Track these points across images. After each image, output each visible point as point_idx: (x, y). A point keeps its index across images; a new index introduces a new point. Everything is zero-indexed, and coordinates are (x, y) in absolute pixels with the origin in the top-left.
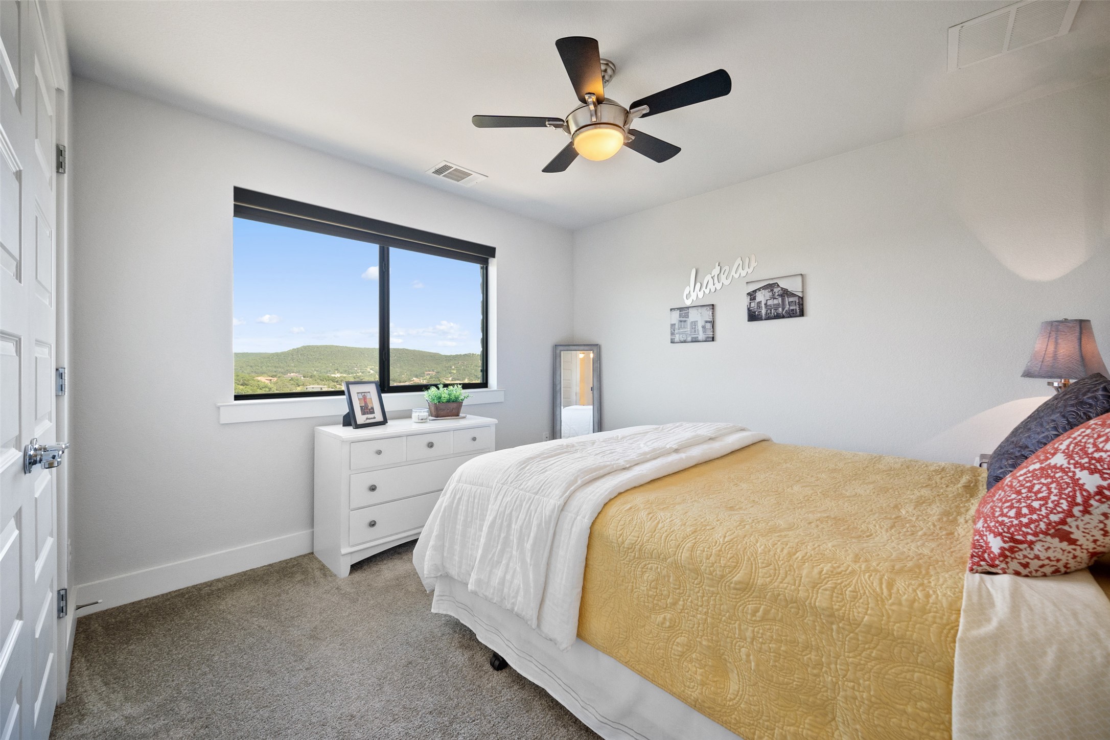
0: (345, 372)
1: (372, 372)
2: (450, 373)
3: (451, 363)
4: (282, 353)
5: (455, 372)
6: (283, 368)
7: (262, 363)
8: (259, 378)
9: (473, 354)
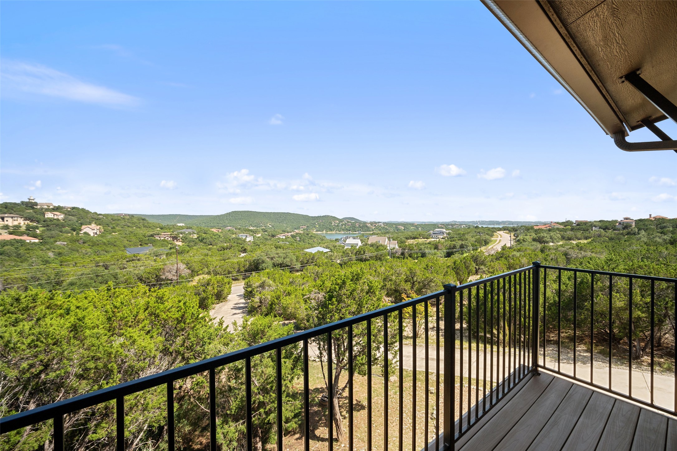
0: (255, 226)
1: (270, 226)
2: (315, 227)
3: (315, 221)
4: (221, 215)
5: (317, 226)
6: (222, 224)
7: (211, 221)
8: (212, 230)
9: (328, 216)
